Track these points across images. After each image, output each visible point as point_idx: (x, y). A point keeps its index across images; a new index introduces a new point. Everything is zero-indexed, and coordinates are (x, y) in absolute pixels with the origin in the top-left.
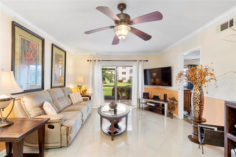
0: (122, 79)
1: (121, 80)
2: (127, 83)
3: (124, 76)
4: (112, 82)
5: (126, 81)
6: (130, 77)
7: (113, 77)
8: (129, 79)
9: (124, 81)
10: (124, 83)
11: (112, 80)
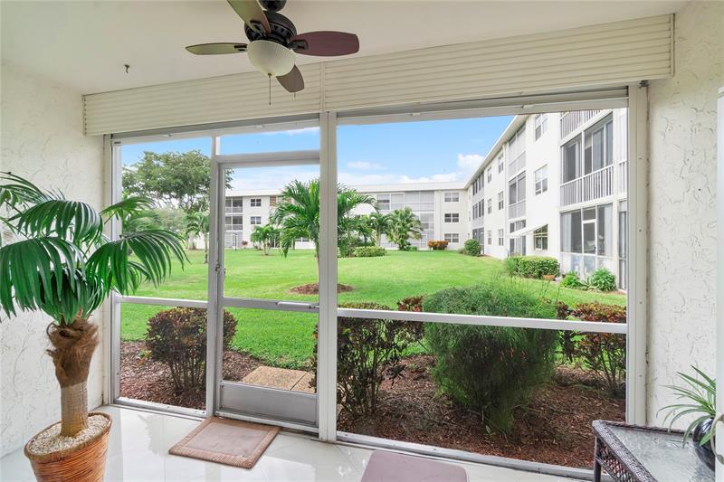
0: (443, 240)
1: (441, 243)
2: (461, 252)
3: (451, 228)
4: (408, 249)
5: (461, 245)
6: (475, 231)
7: (409, 233)
8: (471, 237)
9: (451, 246)
10: (451, 252)
11: (408, 241)
